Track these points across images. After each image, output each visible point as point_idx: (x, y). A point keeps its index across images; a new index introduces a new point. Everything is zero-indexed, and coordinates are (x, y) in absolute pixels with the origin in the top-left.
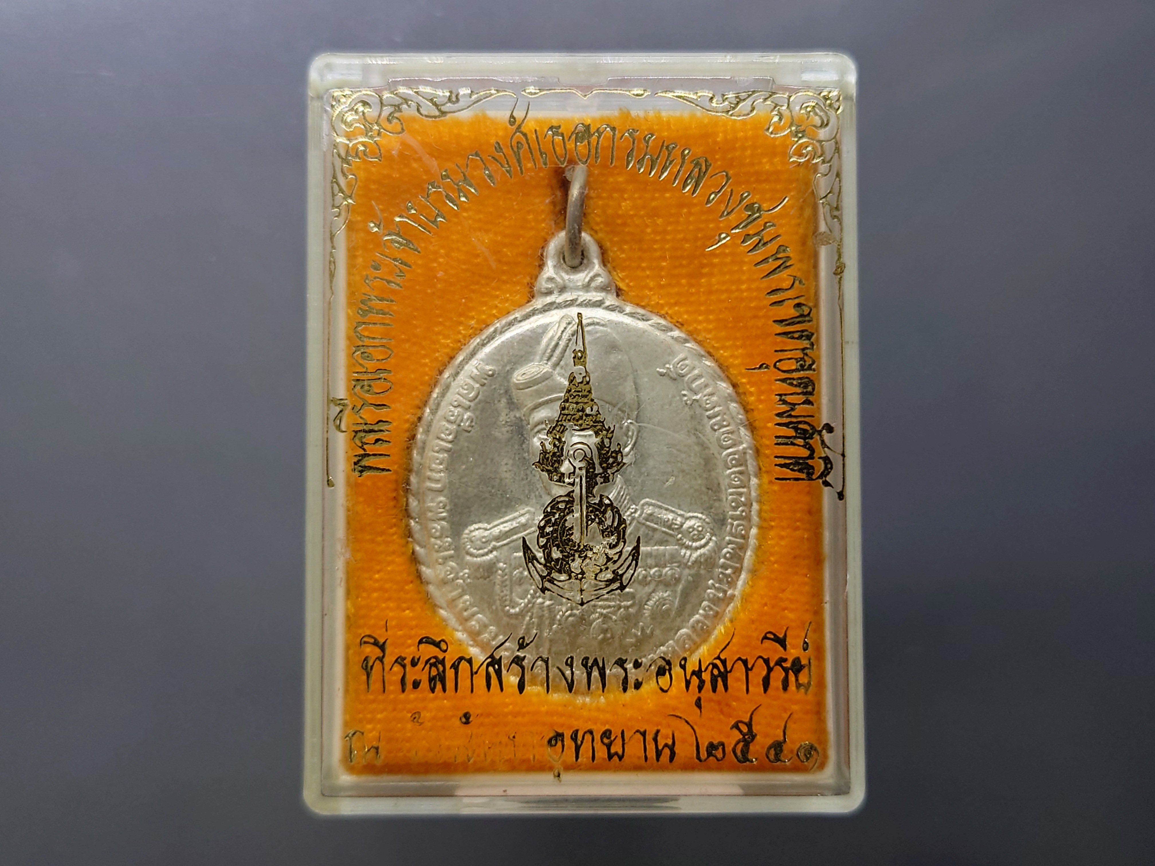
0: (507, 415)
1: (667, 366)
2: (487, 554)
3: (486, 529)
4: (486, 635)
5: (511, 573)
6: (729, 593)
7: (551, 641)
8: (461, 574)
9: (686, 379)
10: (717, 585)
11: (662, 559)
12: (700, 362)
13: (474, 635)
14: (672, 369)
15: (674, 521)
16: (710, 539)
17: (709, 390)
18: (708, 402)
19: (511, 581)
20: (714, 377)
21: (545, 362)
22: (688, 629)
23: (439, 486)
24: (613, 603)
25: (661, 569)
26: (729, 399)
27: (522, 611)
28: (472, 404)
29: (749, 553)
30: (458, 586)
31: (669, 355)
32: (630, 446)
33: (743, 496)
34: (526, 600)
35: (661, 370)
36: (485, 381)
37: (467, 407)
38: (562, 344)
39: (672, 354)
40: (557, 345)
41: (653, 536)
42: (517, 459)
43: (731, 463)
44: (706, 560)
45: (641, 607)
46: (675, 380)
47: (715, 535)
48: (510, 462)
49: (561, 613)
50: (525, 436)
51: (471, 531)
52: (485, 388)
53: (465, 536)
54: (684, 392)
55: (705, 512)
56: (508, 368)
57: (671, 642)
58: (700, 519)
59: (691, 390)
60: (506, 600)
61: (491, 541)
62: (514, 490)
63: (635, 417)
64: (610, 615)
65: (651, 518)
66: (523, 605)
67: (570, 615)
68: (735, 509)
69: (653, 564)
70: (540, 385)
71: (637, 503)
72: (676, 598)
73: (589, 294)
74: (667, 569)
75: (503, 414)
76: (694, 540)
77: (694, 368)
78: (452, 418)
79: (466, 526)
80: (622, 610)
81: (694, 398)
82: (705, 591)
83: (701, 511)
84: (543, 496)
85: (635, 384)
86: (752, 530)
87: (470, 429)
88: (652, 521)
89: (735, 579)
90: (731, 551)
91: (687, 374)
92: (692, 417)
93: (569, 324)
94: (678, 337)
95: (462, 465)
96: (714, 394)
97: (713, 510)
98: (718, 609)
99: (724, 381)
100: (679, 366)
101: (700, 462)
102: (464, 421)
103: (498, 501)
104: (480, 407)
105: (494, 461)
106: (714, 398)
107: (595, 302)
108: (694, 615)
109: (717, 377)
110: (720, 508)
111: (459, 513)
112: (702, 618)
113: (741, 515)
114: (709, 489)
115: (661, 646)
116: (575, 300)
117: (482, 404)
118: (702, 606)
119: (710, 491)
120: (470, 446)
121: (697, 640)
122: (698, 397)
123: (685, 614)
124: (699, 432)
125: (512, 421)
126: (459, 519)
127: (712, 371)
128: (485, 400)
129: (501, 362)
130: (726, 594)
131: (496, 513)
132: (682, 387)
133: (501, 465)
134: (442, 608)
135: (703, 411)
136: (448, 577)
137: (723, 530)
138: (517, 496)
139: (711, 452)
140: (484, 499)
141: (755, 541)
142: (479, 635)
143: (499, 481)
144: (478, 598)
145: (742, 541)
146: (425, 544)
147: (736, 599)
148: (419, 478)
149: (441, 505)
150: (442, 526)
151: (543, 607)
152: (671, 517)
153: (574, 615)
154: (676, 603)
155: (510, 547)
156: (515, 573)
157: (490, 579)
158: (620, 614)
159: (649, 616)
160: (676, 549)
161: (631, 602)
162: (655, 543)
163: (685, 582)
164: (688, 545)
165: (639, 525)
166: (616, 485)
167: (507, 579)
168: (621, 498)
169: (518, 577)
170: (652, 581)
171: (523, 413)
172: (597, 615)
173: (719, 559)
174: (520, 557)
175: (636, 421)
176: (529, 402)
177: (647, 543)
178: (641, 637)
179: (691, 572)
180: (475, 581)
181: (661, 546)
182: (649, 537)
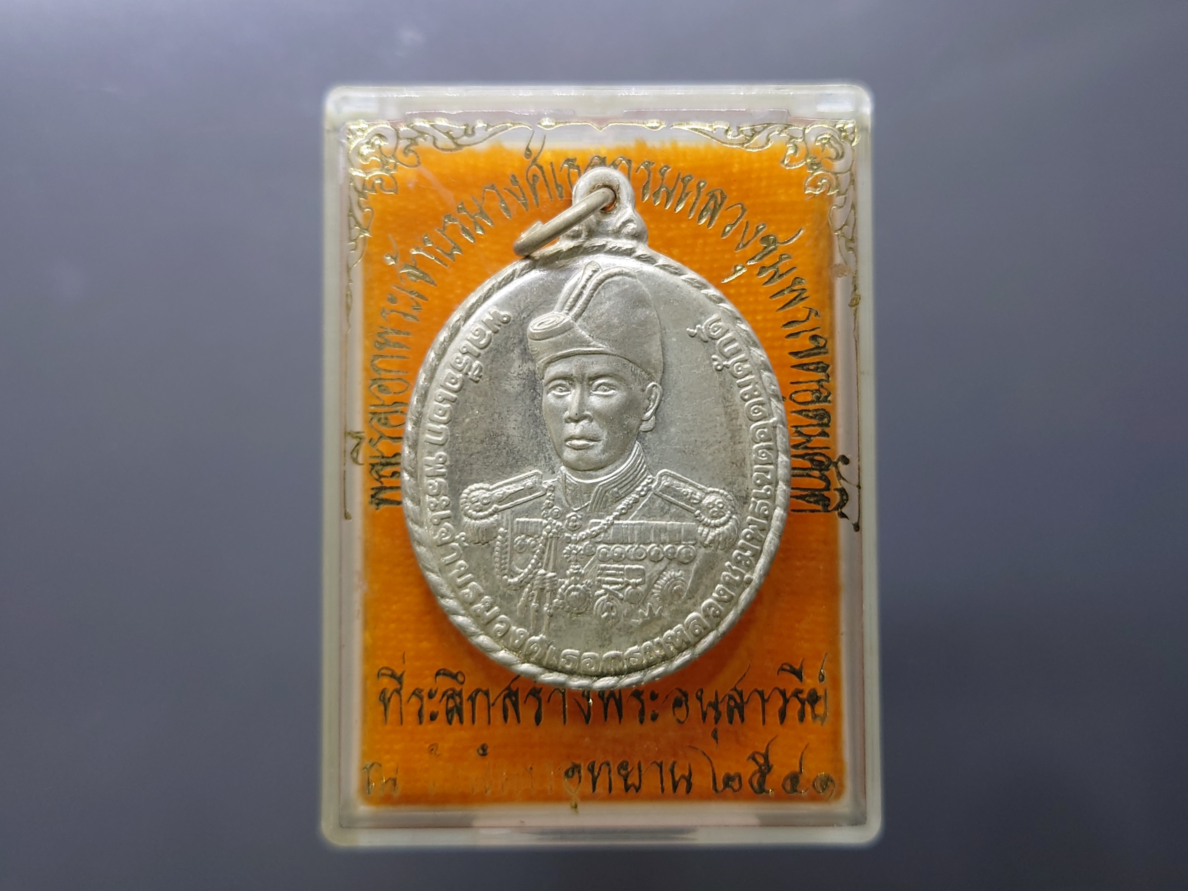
0: (519, 367)
1: (698, 326)
2: (487, 517)
3: (488, 490)
4: (479, 605)
5: (513, 539)
6: (746, 576)
7: (551, 616)
8: (457, 537)
9: (718, 342)
10: (734, 567)
11: (677, 535)
12: (735, 324)
13: (467, 604)
14: (704, 331)
15: (693, 495)
16: (730, 518)
17: (742, 356)
18: (740, 369)
19: (512, 549)
20: (749, 342)
21: (567, 312)
22: (700, 613)
23: (440, 439)
24: (620, 580)
25: (675, 546)
26: (763, 367)
27: (522, 581)
28: (482, 352)
29: (770, 535)
30: (454, 549)
31: (702, 314)
32: (651, 411)
33: (770, 473)
34: (526, 570)
35: (692, 330)
36: (499, 328)
37: (476, 354)
38: (586, 293)
39: (705, 313)
40: (580, 294)
41: (669, 510)
42: (527, 415)
43: (760, 437)
44: (725, 540)
45: (651, 587)
46: (707, 342)
47: (736, 513)
48: (520, 419)
49: (563, 586)
50: (538, 391)
51: (472, 491)
52: (498, 335)
53: (464, 495)
54: (714, 356)
55: (727, 488)
56: (524, 315)
57: (679, 626)
58: (722, 495)
59: (722, 354)
60: (505, 569)
61: (493, 504)
62: (521, 449)
63: (658, 379)
64: (616, 592)
65: (668, 490)
66: (522, 575)
67: (574, 589)
68: (760, 486)
69: (668, 540)
70: (559, 337)
71: (654, 473)
72: (689, 579)
73: (619, 241)
74: (682, 546)
75: (517, 364)
76: (713, 518)
77: (727, 331)
78: (460, 366)
79: (466, 484)
80: (630, 587)
81: (725, 363)
82: (721, 574)
83: (722, 487)
84: (553, 458)
85: (663, 343)
86: (776, 510)
87: (478, 379)
88: (669, 493)
89: (754, 562)
90: (752, 532)
91: (719, 338)
92: (721, 384)
93: (595, 272)
94: (713, 295)
95: (467, 417)
96: (746, 360)
97: (736, 486)
98: (733, 593)
99: (759, 348)
100: (711, 327)
101: (725, 434)
102: (473, 370)
103: (503, 459)
104: (491, 355)
105: (502, 416)
106: (747, 366)
107: (625, 250)
108: (707, 598)
109: (751, 343)
110: (743, 484)
111: (459, 471)
112: (715, 602)
113: (765, 493)
114: (733, 463)
115: (668, 629)
116: (604, 246)
117: (493, 352)
118: (716, 588)
119: (735, 465)
120: (477, 398)
121: (709, 625)
122: (730, 363)
123: (698, 597)
124: (728, 401)
125: (525, 373)
126: (460, 477)
127: (746, 336)
128: (496, 349)
129: (517, 308)
130: (743, 578)
131: (500, 473)
132: (713, 350)
133: (509, 421)
134: (432, 572)
135: (734, 379)
136: (443, 539)
137: (745, 509)
138: (524, 456)
139: (739, 423)
140: (488, 457)
141: (778, 523)
142: (472, 604)
143: (506, 438)
144: (474, 564)
145: (764, 522)
146: (419, 501)
147: (753, 584)
148: (416, 428)
149: (441, 459)
150: (439, 483)
151: (545, 579)
152: (690, 491)
153: (578, 590)
154: (689, 584)
155: (513, 512)
156: (516, 539)
157: (489, 545)
158: (628, 592)
159: (658, 596)
160: (693, 526)
161: (640, 580)
162: (671, 517)
163: (700, 562)
164: (707, 522)
165: (655, 497)
166: (634, 452)
167: (507, 546)
168: (638, 466)
169: (519, 545)
170: (665, 558)
171: (537, 366)
172: (602, 591)
173: (738, 539)
174: (524, 523)
175: (660, 384)
176: (545, 354)
177: (662, 517)
178: (649, 618)
179: (707, 552)
180: (472, 545)
181: (676, 521)
182: (665, 511)
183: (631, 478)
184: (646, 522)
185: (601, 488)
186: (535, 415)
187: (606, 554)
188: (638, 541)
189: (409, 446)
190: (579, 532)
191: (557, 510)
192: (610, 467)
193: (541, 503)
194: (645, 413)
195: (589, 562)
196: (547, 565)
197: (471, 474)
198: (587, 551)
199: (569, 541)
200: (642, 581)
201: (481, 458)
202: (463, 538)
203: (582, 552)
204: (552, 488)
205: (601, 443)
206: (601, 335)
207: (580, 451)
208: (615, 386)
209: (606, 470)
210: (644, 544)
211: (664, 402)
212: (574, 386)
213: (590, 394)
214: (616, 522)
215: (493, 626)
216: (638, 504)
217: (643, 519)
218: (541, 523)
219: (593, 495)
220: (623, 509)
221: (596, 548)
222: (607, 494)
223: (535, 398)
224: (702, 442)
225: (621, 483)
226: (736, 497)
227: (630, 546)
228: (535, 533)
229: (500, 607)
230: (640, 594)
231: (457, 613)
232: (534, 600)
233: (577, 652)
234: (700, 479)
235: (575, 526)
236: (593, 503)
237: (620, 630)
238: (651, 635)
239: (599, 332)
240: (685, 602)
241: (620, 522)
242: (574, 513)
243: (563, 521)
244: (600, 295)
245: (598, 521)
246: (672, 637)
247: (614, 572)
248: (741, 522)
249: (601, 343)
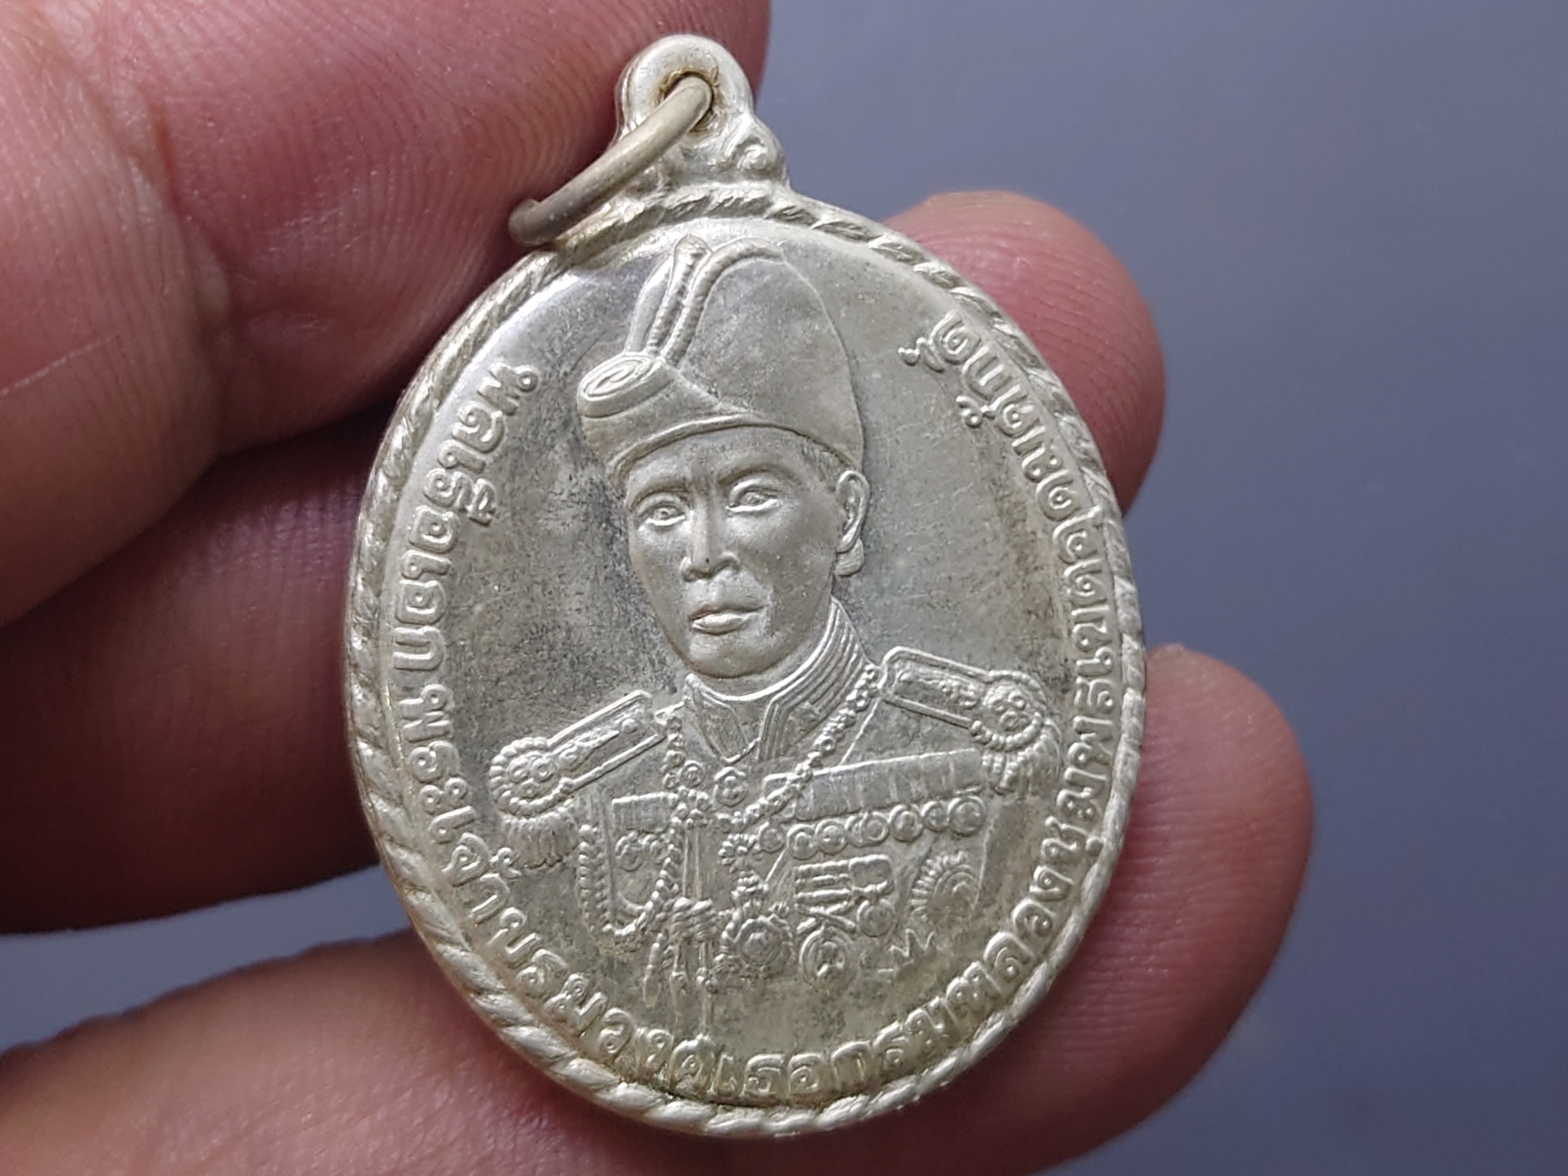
0: (571, 479)
1: (920, 341)
2: (550, 806)
3: (545, 749)
4: (561, 995)
5: (611, 845)
6: (1089, 841)
7: (714, 992)
8: (495, 859)
9: (965, 368)
10: (1064, 826)
11: (943, 779)
12: (990, 326)
13: (535, 999)
14: (933, 349)
15: (962, 692)
16: (1042, 725)
17: (1015, 390)
18: (1015, 416)
19: (612, 864)
20: (1023, 359)
21: (654, 349)
22: (1011, 931)
23: (427, 656)
24: (844, 891)
25: (942, 802)
26: (1058, 407)
27: (644, 930)
28: (488, 459)
29: (1123, 748)
30: (491, 888)
31: (923, 314)
32: (853, 530)
33: (1104, 622)
34: (650, 905)
35: (909, 351)
36: (516, 403)
37: (477, 466)
39: (931, 313)
40: (676, 309)
41: (919, 731)
42: (602, 578)
43: (1074, 551)
44: (1036, 774)
46: (940, 371)
47: (1052, 715)
48: (587, 588)
49: (730, 926)
50: (617, 523)
51: (510, 757)
52: (516, 418)
53: (494, 769)
54: (960, 399)
55: (1026, 666)
56: (565, 368)
57: (974, 965)
58: (1018, 681)
59: (975, 391)
60: (604, 910)
61: (559, 777)
62: (599, 652)
63: (857, 463)
64: (840, 918)
65: (910, 688)
67: (753, 928)
68: (1087, 651)
69: (926, 793)
70: (647, 403)
71: (877, 659)
72: (979, 867)
73: (735, 185)
74: (956, 801)
75: (563, 475)
76: (1009, 731)
77: (978, 344)
78: (447, 494)
79: (495, 746)
80: (865, 903)
81: (984, 409)
82: (1040, 844)
83: (1016, 666)
84: (669, 660)
85: (855, 387)
86: (1126, 696)
87: (488, 516)
88: (914, 695)
89: (1099, 810)
90: (1088, 747)
91: (965, 360)
92: (982, 454)
93: (697, 256)
94: (940, 273)
95: (476, 603)
96: (1024, 398)
97: (1042, 659)
98: (1069, 880)
99: (1044, 369)
100: (947, 339)
101: (1006, 555)
102: (474, 500)
103: (565, 679)
104: (507, 463)
105: (550, 588)
106: (1027, 409)
107: (750, 203)
108: (1020, 899)
109: (1028, 360)
110: (1056, 653)
111: (479, 718)
112: (1038, 904)
113: (1102, 664)
114: (1030, 612)
115: (954, 977)
116: (706, 200)
117: (511, 456)
118: (1036, 875)
119: (1033, 617)
120: (492, 558)
121: (1031, 954)
122: (994, 406)
123: (1002, 899)
124: (1001, 486)
125: (584, 491)
126: (479, 731)
127: (1016, 348)
128: (518, 448)
129: (549, 356)
130: (1084, 844)
131: (563, 710)
132: (956, 386)
133: (567, 596)
134: (452, 943)
135: (1005, 439)
136: (465, 869)
137: (1067, 703)
138: (608, 665)
139: (1029, 529)
140: (533, 680)
141: (1134, 720)
142: (543, 996)
143: (564, 634)
144: (537, 911)
145: (1107, 722)
146: (401, 797)
147: (1104, 853)
148: (370, 643)
149: (435, 701)
150: (439, 751)
151: (688, 918)
152: (955, 684)
153: (761, 927)
154: (981, 876)
155: (603, 786)
156: (619, 843)
157: (564, 865)
158: (862, 914)
159: (924, 911)
160: (970, 754)
161: (884, 884)
162: (925, 744)
163: (995, 826)
164: (998, 742)
165: (887, 708)
166: (830, 620)
167: (602, 860)
168: (844, 650)
169: (627, 854)
170: (926, 831)
171: (608, 471)
172: (811, 921)
173: (1063, 766)
174: (628, 806)
175: (863, 472)
176: (623, 444)
177: (906, 747)
178: (912, 961)
179: (1007, 803)
180: (528, 871)
181: (936, 750)
182: (911, 732)
183: (834, 675)
184: (876, 762)
185: (777, 707)
186: (618, 576)
187: (807, 843)
188: (867, 806)
189: (363, 684)
190: (746, 805)
191: (694, 769)
192: (789, 661)
193: (658, 758)
194: (840, 537)
195: (775, 865)
196: (689, 885)
197: (503, 720)
198: (767, 843)
199: (727, 828)
200: (887, 887)
201: (519, 685)
202: (507, 861)
203: (757, 847)
204: (675, 725)
205: (762, 614)
206: (731, 388)
207: (725, 637)
208: (776, 490)
209: (781, 668)
210: (880, 809)
211: (876, 507)
212: (692, 501)
213: (728, 514)
214: (817, 772)
215: (598, 1035)
216: (855, 728)
217: (869, 758)
218: (665, 800)
219: (762, 724)
220: (827, 742)
221: (784, 833)
222: (791, 718)
223: (612, 540)
224: (963, 579)
225: (815, 690)
226: (1046, 681)
227: (852, 818)
228: (654, 826)
229: (605, 993)
230: (889, 914)
231: (517, 1022)
232: (675, 966)
233: (778, 1057)
234: (969, 656)
235: (736, 796)
236: (764, 741)
237: (857, 995)
238: (922, 996)
239: (726, 381)
240: (979, 915)
241: (825, 771)
242: (726, 770)
243: (708, 789)
244: (715, 305)
245: (781, 776)
246: (962, 989)
247: (828, 877)
248: (1063, 731)
249: (735, 404)
